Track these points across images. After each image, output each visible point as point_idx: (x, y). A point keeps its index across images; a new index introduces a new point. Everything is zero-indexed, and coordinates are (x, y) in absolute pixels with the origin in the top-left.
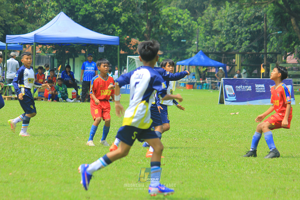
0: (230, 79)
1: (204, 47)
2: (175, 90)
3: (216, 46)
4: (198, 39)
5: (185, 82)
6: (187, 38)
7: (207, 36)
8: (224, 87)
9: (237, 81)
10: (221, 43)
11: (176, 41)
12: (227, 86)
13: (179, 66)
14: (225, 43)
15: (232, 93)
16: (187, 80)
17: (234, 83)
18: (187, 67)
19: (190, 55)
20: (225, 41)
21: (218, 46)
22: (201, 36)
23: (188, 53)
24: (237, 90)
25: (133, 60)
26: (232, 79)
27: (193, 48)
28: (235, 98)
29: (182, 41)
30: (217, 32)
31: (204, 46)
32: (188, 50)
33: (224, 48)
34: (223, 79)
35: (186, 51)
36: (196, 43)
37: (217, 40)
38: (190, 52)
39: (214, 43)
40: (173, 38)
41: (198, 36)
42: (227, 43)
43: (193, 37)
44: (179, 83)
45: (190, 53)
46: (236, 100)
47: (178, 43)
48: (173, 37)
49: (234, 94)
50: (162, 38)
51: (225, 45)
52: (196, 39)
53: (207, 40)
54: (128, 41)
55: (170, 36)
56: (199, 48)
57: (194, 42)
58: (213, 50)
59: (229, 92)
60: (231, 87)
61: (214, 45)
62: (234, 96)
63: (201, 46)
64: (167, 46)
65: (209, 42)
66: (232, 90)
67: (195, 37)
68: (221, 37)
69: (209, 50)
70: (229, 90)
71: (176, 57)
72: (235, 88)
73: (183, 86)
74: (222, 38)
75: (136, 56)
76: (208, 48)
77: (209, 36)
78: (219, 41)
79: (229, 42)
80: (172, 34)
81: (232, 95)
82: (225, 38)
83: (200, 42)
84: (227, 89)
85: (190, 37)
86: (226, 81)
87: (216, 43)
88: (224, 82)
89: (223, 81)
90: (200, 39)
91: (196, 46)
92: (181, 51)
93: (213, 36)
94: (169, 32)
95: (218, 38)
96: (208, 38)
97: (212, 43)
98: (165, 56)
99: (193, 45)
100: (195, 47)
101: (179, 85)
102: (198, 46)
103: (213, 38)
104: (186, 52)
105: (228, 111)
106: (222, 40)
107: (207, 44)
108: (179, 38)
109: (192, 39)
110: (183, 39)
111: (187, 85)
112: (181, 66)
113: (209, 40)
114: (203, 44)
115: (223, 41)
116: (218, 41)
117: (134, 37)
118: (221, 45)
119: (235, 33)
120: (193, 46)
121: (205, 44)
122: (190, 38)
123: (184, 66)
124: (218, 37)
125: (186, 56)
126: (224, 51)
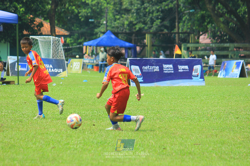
0: (137, 59)
1: (113, 27)
2: (82, 72)
3: (125, 26)
4: (107, 18)
5: (93, 64)
6: (96, 18)
7: (117, 15)
8: (130, 68)
9: (144, 61)
10: (131, 22)
11: (83, 21)
12: (133, 67)
13: (86, 47)
14: (135, 22)
15: (139, 74)
16: (95, 61)
17: (140, 64)
18: (95, 48)
19: (98, 36)
20: (136, 20)
21: (128, 25)
22: (110, 15)
23: (97, 33)
24: (144, 71)
25: (37, 40)
26: (139, 59)
27: (102, 28)
28: (142, 80)
29: (90, 20)
30: (127, 11)
31: (113, 25)
32: (96, 30)
33: (134, 27)
34: (129, 60)
35: (94, 31)
36: (105, 22)
37: (127, 19)
38: (98, 32)
39: (124, 22)
40: (80, 18)
41: (107, 15)
43: (102, 17)
44: (86, 65)
45: (99, 34)
46: (142, 81)
47: (87, 23)
48: (80, 16)
49: (141, 75)
50: (69, 18)
51: (136, 24)
52: (105, 18)
54: (32, 21)
55: (77, 15)
56: (108, 28)
57: (103, 21)
58: (123, 30)
59: (135, 73)
60: (137, 67)
61: (123, 24)
62: (141, 77)
63: (110, 26)
64: (74, 26)
65: (118, 21)
66: (138, 71)
67: (104, 17)
68: (131, 16)
69: (119, 30)
70: (136, 71)
71: (83, 38)
72: (142, 68)
73: (91, 68)
74: (131, 18)
75: (40, 37)
76: (118, 27)
78: (129, 20)
79: (140, 22)
80: (79, 13)
81: (138, 76)
82: (135, 17)
83: (109, 22)
84: (133, 69)
85: (99, 16)
86: (132, 61)
87: (126, 23)
88: (130, 63)
89: (129, 61)
90: (109, 19)
92: (89, 32)
93: (123, 15)
94: (76, 11)
95: (128, 18)
96: (118, 17)
97: (122, 22)
98: (72, 37)
99: (102, 24)
100: (104, 27)
101: (86, 67)
102: (107, 26)
103: (123, 17)
104: (94, 33)
105: (133, 92)
106: (132, 19)
107: (116, 24)
108: (87, 18)
109: (101, 19)
110: (92, 19)
111: (94, 66)
112: (88, 47)
113: (119, 19)
114: (113, 24)
115: (134, 20)
117: (38, 16)
118: (131, 24)
119: (146, 12)
120: (102, 26)
121: (114, 24)
122: (98, 18)
123: (92, 47)
124: (128, 16)
125: (95, 37)
126: (134, 31)
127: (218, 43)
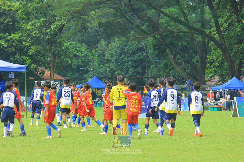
1: (98, 74)
3: (108, 72)
4: (93, 66)
6: (85, 66)
7: (101, 64)
10: (111, 70)
11: (75, 69)
13: (78, 88)
14: (115, 70)
19: (87, 80)
21: (110, 72)
22: (96, 64)
23: (86, 78)
27: (89, 74)
29: (80, 68)
30: (108, 61)
31: (98, 72)
32: (85, 76)
33: (114, 74)
35: (83, 76)
36: (92, 70)
37: (108, 67)
39: (106, 70)
41: (93, 64)
42: (116, 70)
47: (78, 70)
48: (73, 65)
50: (64, 67)
51: (115, 71)
53: (101, 68)
54: (36, 69)
55: (70, 65)
56: (95, 74)
57: (90, 69)
58: (105, 76)
63: (96, 72)
64: (68, 73)
67: (91, 66)
68: (111, 65)
71: (75, 81)
76: (102, 74)
77: (102, 65)
79: (119, 69)
80: (72, 63)
82: (115, 66)
83: (95, 70)
85: (87, 65)
87: (108, 70)
90: (95, 67)
91: (92, 72)
92: (80, 77)
93: (106, 64)
94: (70, 62)
95: (109, 66)
96: (101, 66)
99: (89, 71)
100: (91, 74)
103: (105, 66)
104: (84, 78)
106: (112, 67)
107: (101, 70)
108: (78, 66)
109: (89, 67)
115: (114, 68)
116: (109, 69)
117: (40, 66)
118: (112, 72)
119: (123, 62)
125: (84, 81)
126: (114, 76)
127: (178, 85)
